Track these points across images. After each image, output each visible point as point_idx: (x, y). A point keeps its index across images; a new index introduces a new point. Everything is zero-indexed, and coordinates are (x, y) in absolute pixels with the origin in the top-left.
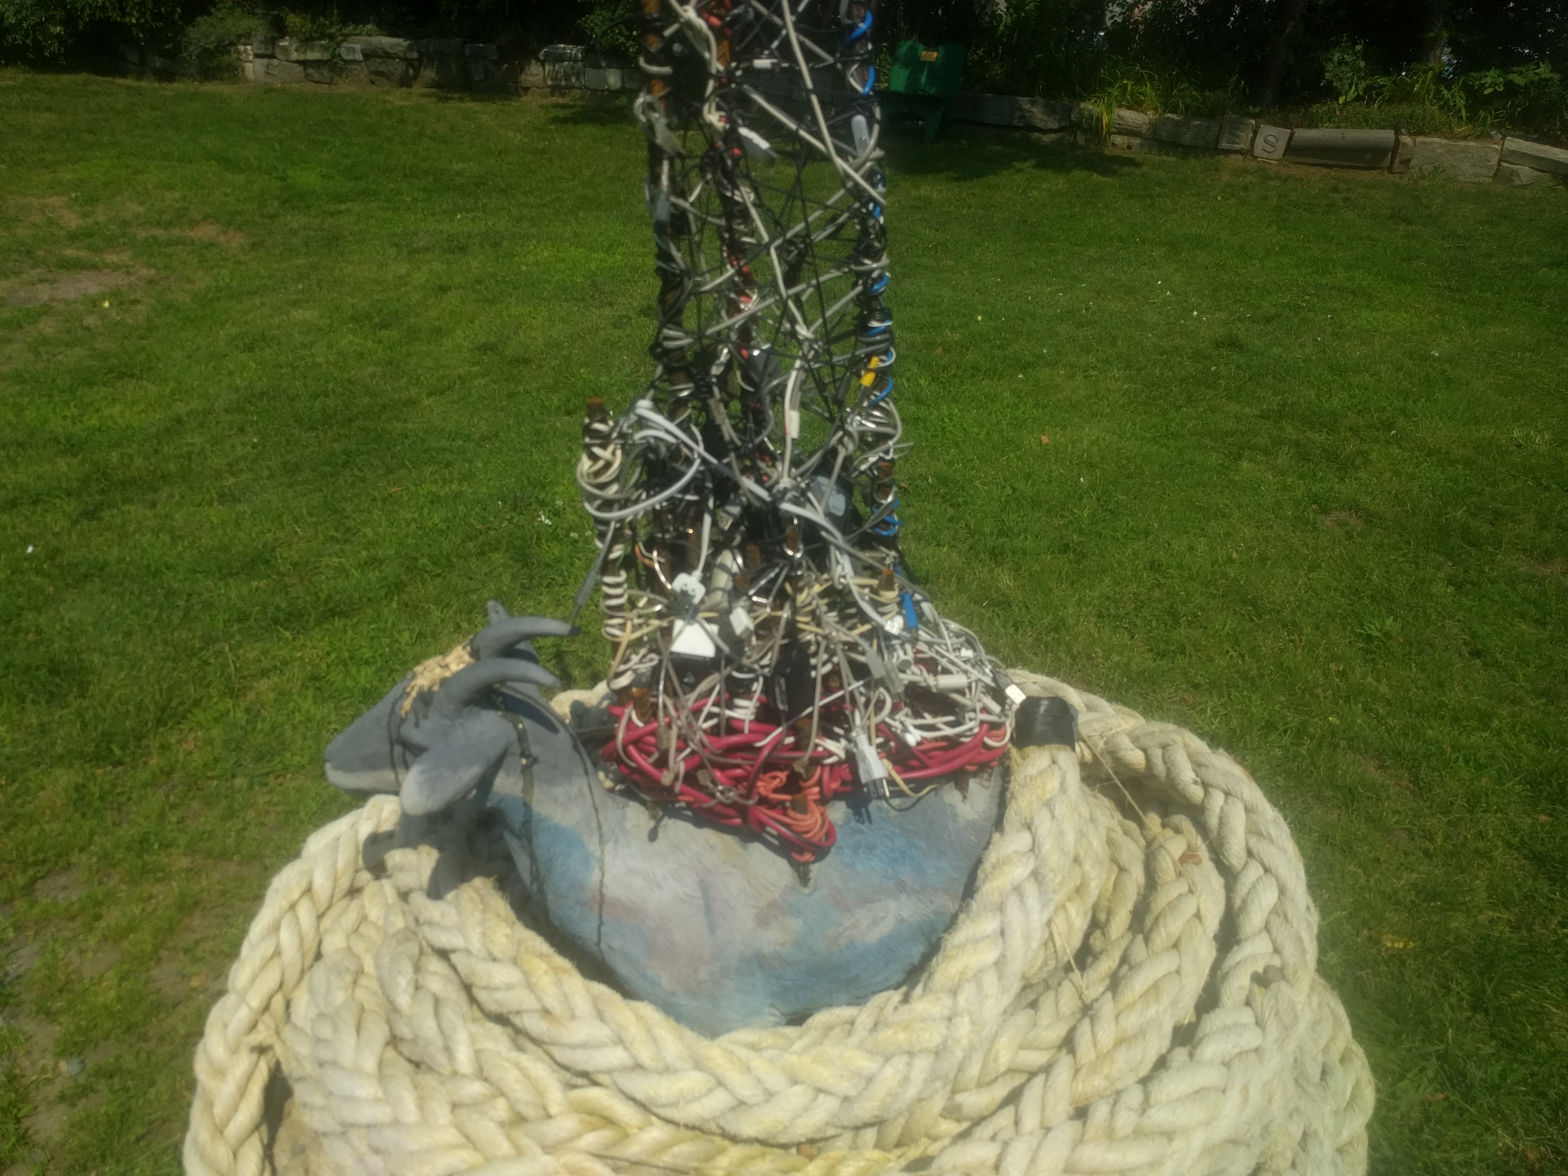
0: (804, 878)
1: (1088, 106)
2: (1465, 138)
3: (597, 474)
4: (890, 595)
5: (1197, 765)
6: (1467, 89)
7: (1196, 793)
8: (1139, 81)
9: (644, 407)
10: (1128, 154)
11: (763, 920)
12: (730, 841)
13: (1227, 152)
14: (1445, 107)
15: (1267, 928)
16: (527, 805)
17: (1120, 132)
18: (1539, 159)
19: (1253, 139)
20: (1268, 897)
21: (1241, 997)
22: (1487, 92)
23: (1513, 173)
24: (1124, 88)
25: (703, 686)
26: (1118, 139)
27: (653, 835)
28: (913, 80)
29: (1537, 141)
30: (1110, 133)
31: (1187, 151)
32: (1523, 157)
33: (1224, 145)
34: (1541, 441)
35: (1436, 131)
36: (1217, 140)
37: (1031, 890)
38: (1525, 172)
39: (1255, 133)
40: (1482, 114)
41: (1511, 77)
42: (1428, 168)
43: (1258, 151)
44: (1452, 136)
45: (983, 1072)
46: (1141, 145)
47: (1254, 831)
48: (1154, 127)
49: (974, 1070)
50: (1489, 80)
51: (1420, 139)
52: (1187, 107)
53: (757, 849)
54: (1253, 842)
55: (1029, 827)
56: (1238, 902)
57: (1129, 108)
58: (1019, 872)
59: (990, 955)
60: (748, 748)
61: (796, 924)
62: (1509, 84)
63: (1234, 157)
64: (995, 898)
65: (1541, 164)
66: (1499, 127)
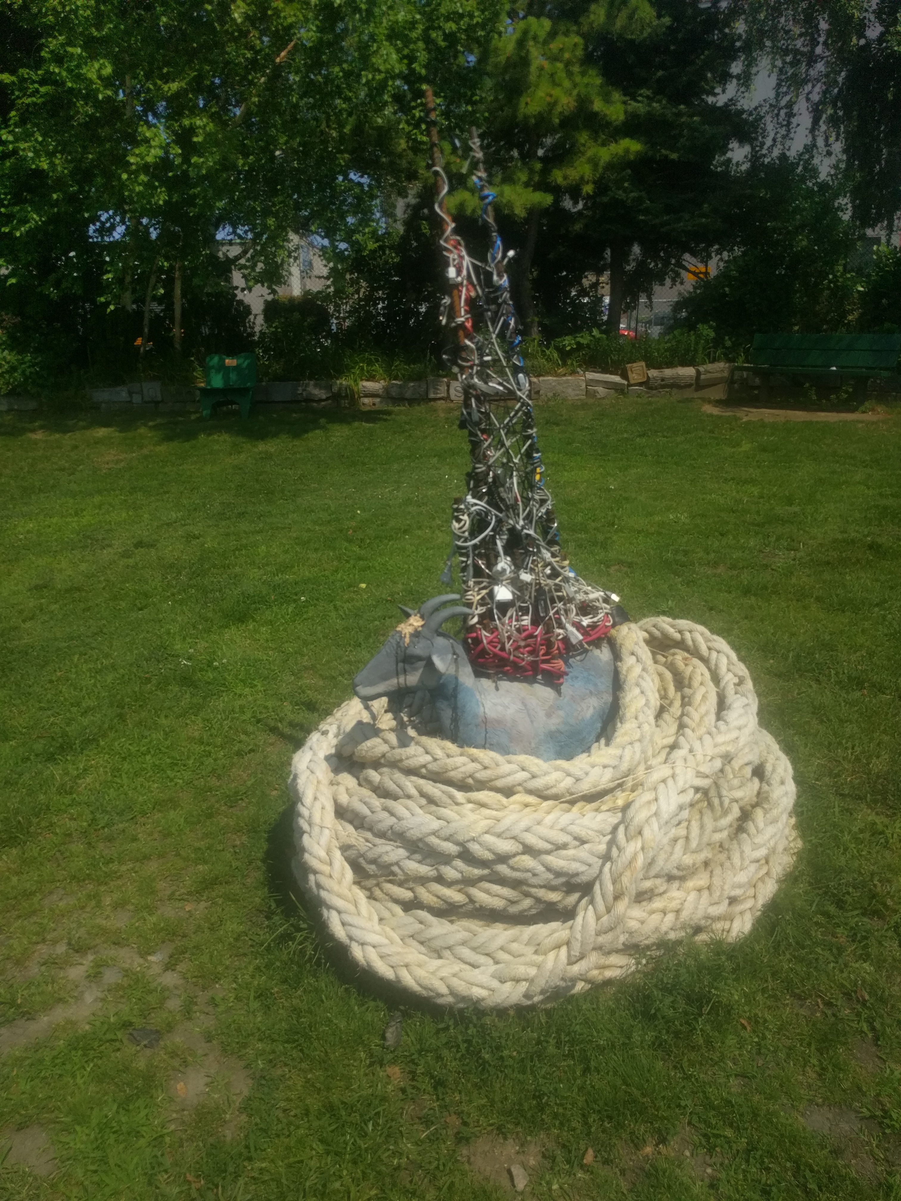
0: (559, 692)
1: (343, 382)
2: (564, 375)
3: (460, 528)
4: (567, 562)
5: (673, 626)
6: (557, 348)
7: (678, 636)
8: (370, 363)
9: (469, 499)
10: (374, 408)
11: (549, 715)
12: (525, 685)
13: (435, 400)
14: (549, 360)
15: (729, 670)
16: (456, 678)
17: (366, 396)
18: (606, 382)
19: (448, 390)
20: (724, 661)
21: (733, 692)
22: (568, 348)
23: (595, 391)
24: (362, 369)
25: (509, 614)
26: (366, 400)
27: (497, 689)
28: (226, 378)
29: (601, 372)
30: (360, 397)
31: (412, 401)
32: (598, 382)
33: (432, 396)
34: (684, 518)
35: (548, 373)
36: (427, 393)
37: (645, 674)
38: (601, 391)
39: (448, 386)
40: (569, 362)
41: (578, 339)
42: (550, 395)
43: (453, 397)
44: (557, 375)
45: (654, 750)
46: (381, 402)
47: (707, 640)
48: (386, 389)
49: (650, 753)
50: (566, 342)
51: (541, 378)
52: (404, 376)
53: (537, 686)
54: (709, 644)
55: (633, 654)
56: (713, 667)
57: (368, 380)
58: (637, 670)
59: (643, 701)
60: (531, 636)
61: (561, 713)
62: (578, 344)
63: (439, 402)
64: (633, 681)
65: (607, 385)
66: (580, 366)
